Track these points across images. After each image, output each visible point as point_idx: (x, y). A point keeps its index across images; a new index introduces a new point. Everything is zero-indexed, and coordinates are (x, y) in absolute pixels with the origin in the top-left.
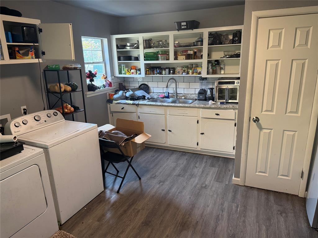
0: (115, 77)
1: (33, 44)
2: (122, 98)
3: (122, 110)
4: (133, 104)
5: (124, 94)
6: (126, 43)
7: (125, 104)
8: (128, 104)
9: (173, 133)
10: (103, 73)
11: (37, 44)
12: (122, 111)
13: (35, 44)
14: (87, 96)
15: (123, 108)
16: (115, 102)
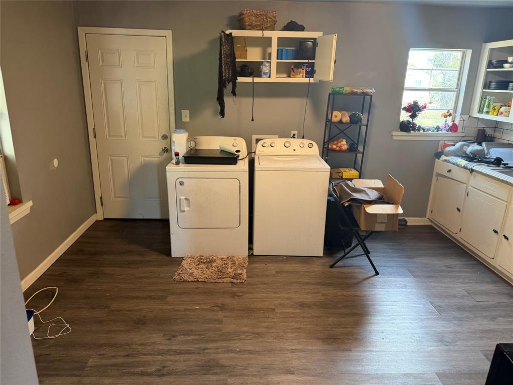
0: (470, 116)
1: (307, 61)
2: (459, 154)
3: (448, 173)
4: (465, 168)
5: (465, 148)
6: (507, 58)
7: (454, 164)
8: (458, 166)
9: (510, 244)
10: (449, 108)
11: (313, 61)
12: (448, 175)
13: (310, 61)
14: (394, 137)
15: (449, 171)
16: (443, 157)
